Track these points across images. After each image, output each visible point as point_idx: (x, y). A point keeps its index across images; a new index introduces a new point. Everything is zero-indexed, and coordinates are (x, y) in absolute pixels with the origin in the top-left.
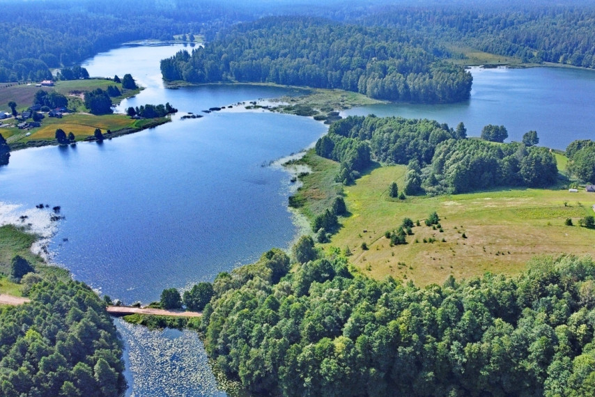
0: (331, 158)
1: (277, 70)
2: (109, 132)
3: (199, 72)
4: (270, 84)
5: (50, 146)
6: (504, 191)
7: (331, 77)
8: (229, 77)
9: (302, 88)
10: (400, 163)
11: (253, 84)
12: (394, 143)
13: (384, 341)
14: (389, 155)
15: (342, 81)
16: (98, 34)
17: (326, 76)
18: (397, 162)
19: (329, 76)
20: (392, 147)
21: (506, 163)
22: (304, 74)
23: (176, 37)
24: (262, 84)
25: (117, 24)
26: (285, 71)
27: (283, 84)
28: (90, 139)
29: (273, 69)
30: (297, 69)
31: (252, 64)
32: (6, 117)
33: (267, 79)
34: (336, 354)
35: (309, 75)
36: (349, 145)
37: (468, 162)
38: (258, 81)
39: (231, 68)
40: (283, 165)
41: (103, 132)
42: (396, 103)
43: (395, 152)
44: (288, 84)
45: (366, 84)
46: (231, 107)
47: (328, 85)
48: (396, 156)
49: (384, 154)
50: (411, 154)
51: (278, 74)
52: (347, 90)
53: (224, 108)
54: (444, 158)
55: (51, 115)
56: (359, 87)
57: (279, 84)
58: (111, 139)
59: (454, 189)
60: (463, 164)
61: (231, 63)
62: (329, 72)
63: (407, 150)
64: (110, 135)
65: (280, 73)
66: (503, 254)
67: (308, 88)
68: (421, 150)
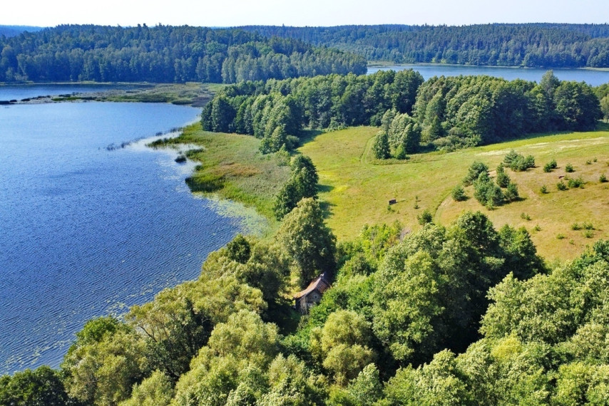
0: (233, 131)
1: (95, 63)
4: (87, 82)
7: (180, 66)
8: (18, 77)
9: (137, 84)
10: (356, 124)
12: (341, 94)
14: (334, 114)
15: (197, 71)
17: (172, 66)
18: (349, 123)
19: (176, 66)
20: (338, 102)
22: (138, 65)
26: (109, 63)
27: (106, 81)
29: (89, 62)
30: (127, 59)
31: (54, 58)
33: (80, 76)
35: (147, 67)
36: (268, 102)
37: (489, 95)
39: (20, 64)
40: (149, 145)
43: (341, 110)
44: (115, 80)
45: (233, 68)
46: (26, 100)
47: (176, 78)
48: (347, 113)
49: (324, 114)
51: (97, 69)
52: (205, 82)
53: (14, 101)
56: (224, 75)
57: (99, 81)
59: (478, 138)
61: (19, 57)
62: (177, 60)
63: (364, 101)
65: (101, 66)
67: (147, 83)
68: (388, 99)
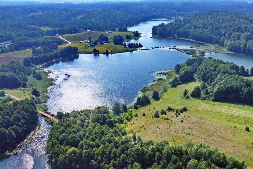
0: (178, 74)
2: (111, 52)
3: (164, 32)
4: (190, 40)
5: (91, 54)
6: (241, 105)
7: (215, 38)
8: (175, 35)
11: (183, 39)
13: (87, 155)
15: (219, 41)
16: (144, 15)
17: (213, 38)
20: (202, 73)
21: (246, 91)
22: (204, 36)
23: (173, 18)
24: (187, 39)
25: (153, 11)
26: (196, 34)
27: (194, 40)
28: (104, 53)
29: (192, 33)
30: (201, 34)
31: (185, 30)
32: (88, 42)
33: (189, 37)
34: (66, 153)
35: (206, 37)
37: (225, 86)
38: (185, 38)
40: (157, 74)
41: (109, 51)
42: (238, 54)
44: (196, 40)
45: (227, 43)
46: (164, 47)
47: (213, 42)
50: (208, 78)
52: (220, 45)
53: (161, 47)
54: (216, 83)
55: (100, 43)
58: (112, 54)
59: (214, 98)
60: (222, 87)
61: (177, 30)
62: (215, 36)
63: (207, 76)
64: (112, 53)
65: (194, 35)
66: (190, 135)
67: (204, 43)
